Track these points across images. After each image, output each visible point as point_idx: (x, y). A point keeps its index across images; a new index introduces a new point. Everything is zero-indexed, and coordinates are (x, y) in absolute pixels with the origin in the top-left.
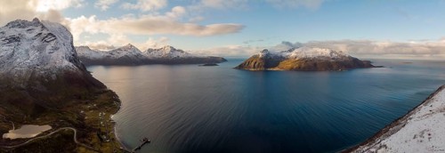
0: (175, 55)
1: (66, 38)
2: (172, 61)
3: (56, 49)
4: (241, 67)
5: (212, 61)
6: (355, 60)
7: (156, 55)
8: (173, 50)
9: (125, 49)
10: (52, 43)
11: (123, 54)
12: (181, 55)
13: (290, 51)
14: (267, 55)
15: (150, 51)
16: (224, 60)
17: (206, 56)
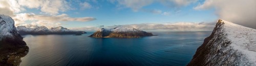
0: (63, 30)
1: (11, 22)
2: (62, 33)
3: (5, 27)
4: (91, 36)
5: (79, 33)
6: (145, 33)
7: (55, 30)
8: (62, 28)
9: (42, 27)
10: (4, 25)
11: (40, 29)
12: (66, 30)
13: (115, 29)
14: (104, 31)
15: (52, 28)
16: (85, 33)
17: (77, 31)
